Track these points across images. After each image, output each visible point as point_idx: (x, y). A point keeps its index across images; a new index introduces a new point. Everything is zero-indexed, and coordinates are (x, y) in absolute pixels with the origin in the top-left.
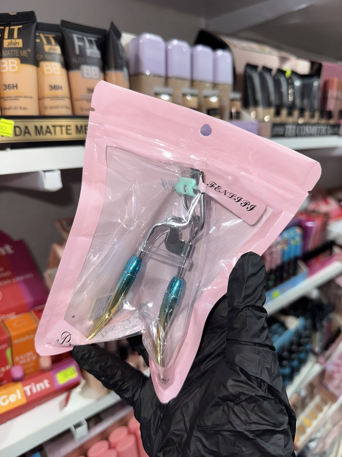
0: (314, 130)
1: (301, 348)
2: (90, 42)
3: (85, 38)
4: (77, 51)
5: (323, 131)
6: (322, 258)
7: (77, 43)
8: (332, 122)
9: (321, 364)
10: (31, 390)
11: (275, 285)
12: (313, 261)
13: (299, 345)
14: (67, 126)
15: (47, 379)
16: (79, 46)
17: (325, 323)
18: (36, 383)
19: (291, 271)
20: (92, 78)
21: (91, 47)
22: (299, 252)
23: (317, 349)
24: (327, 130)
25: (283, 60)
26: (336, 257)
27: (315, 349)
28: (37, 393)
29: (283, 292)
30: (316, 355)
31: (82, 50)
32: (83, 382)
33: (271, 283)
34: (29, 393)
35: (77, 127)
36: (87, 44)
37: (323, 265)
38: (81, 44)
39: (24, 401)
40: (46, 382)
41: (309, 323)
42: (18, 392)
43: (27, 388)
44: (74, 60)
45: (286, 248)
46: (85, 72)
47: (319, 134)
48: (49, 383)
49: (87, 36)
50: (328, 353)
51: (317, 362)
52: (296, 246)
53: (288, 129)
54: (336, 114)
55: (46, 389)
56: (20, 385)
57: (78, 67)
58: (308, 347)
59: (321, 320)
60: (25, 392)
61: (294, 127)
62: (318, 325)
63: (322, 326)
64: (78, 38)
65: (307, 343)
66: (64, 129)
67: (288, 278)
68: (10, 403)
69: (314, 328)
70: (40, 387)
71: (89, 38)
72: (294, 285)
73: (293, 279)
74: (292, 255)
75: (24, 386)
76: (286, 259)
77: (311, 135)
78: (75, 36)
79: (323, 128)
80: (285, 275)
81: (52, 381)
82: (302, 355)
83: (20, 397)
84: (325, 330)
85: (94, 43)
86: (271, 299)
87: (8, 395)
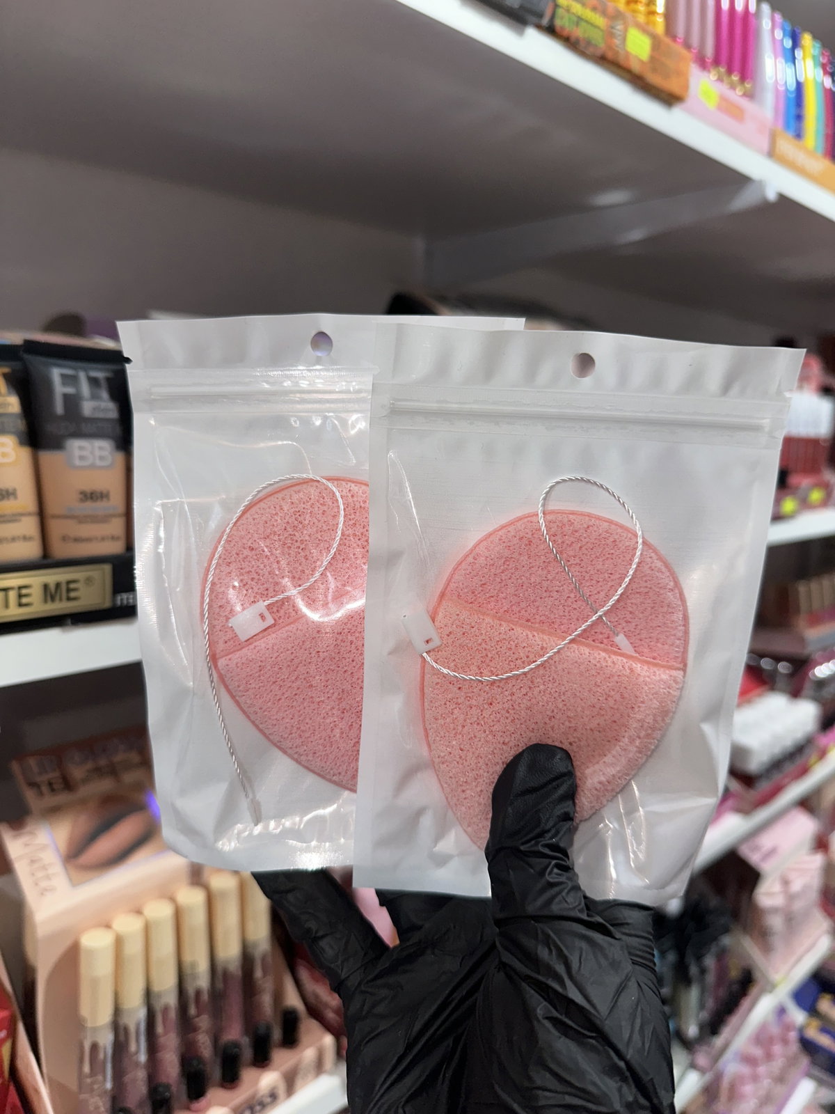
2: (94, 382)
3: (82, 376)
4: (59, 408)
7: (59, 389)
9: (702, 1071)
14: (20, 588)
16: (66, 397)
17: (710, 962)
20: (93, 467)
21: (94, 397)
23: (692, 1030)
26: (730, 803)
27: (687, 1030)
30: (688, 1045)
31: (72, 402)
35: (46, 587)
36: (85, 389)
38: (70, 390)
44: (50, 428)
46: (77, 453)
49: (85, 370)
50: (719, 1041)
51: (693, 1066)
57: (57, 444)
59: (702, 953)
63: (703, 971)
64: (63, 376)
66: (12, 595)
69: (682, 977)
71: (94, 374)
78: (56, 374)
84: (711, 978)
85: (104, 383)
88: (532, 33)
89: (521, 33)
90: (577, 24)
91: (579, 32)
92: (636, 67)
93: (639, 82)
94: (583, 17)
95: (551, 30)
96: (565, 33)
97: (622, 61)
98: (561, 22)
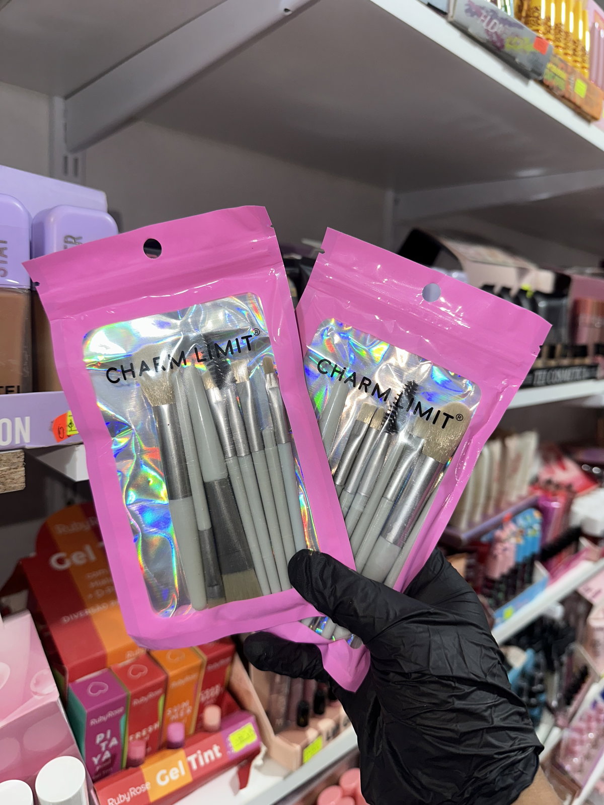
0: (566, 374)
1: (533, 701)
5: (578, 377)
6: (565, 555)
8: (588, 361)
10: (197, 760)
11: (507, 599)
12: (554, 561)
13: (532, 694)
15: (218, 745)
18: (204, 750)
19: (526, 576)
22: (536, 549)
23: (554, 703)
24: (581, 373)
25: (522, 272)
26: (584, 555)
27: (552, 702)
28: (206, 765)
29: (516, 609)
30: (552, 711)
32: (264, 749)
33: (501, 596)
34: (195, 767)
37: (568, 566)
39: (189, 779)
40: (216, 748)
41: (541, 658)
42: (180, 763)
43: (192, 758)
45: (522, 542)
47: (574, 380)
48: (220, 751)
50: (571, 709)
51: (556, 724)
52: (534, 538)
53: (538, 376)
54: (591, 350)
55: (217, 759)
56: (181, 753)
58: (543, 698)
59: (560, 654)
60: (190, 764)
61: (545, 373)
62: (556, 664)
63: (561, 664)
65: (541, 692)
67: (523, 588)
68: (171, 781)
69: (550, 667)
70: (209, 757)
72: (531, 598)
73: (529, 590)
74: (528, 553)
75: (188, 755)
76: (520, 560)
77: (564, 382)
79: (578, 371)
80: (519, 583)
81: (224, 747)
82: (536, 712)
83: (183, 773)
84: (564, 669)
86: (503, 621)
87: (168, 768)
88: (532, 83)
89: (527, 84)
90: (553, 78)
91: (555, 83)
92: (578, 102)
93: (578, 111)
94: (557, 74)
95: (541, 83)
96: (547, 83)
97: (572, 98)
98: (547, 77)
